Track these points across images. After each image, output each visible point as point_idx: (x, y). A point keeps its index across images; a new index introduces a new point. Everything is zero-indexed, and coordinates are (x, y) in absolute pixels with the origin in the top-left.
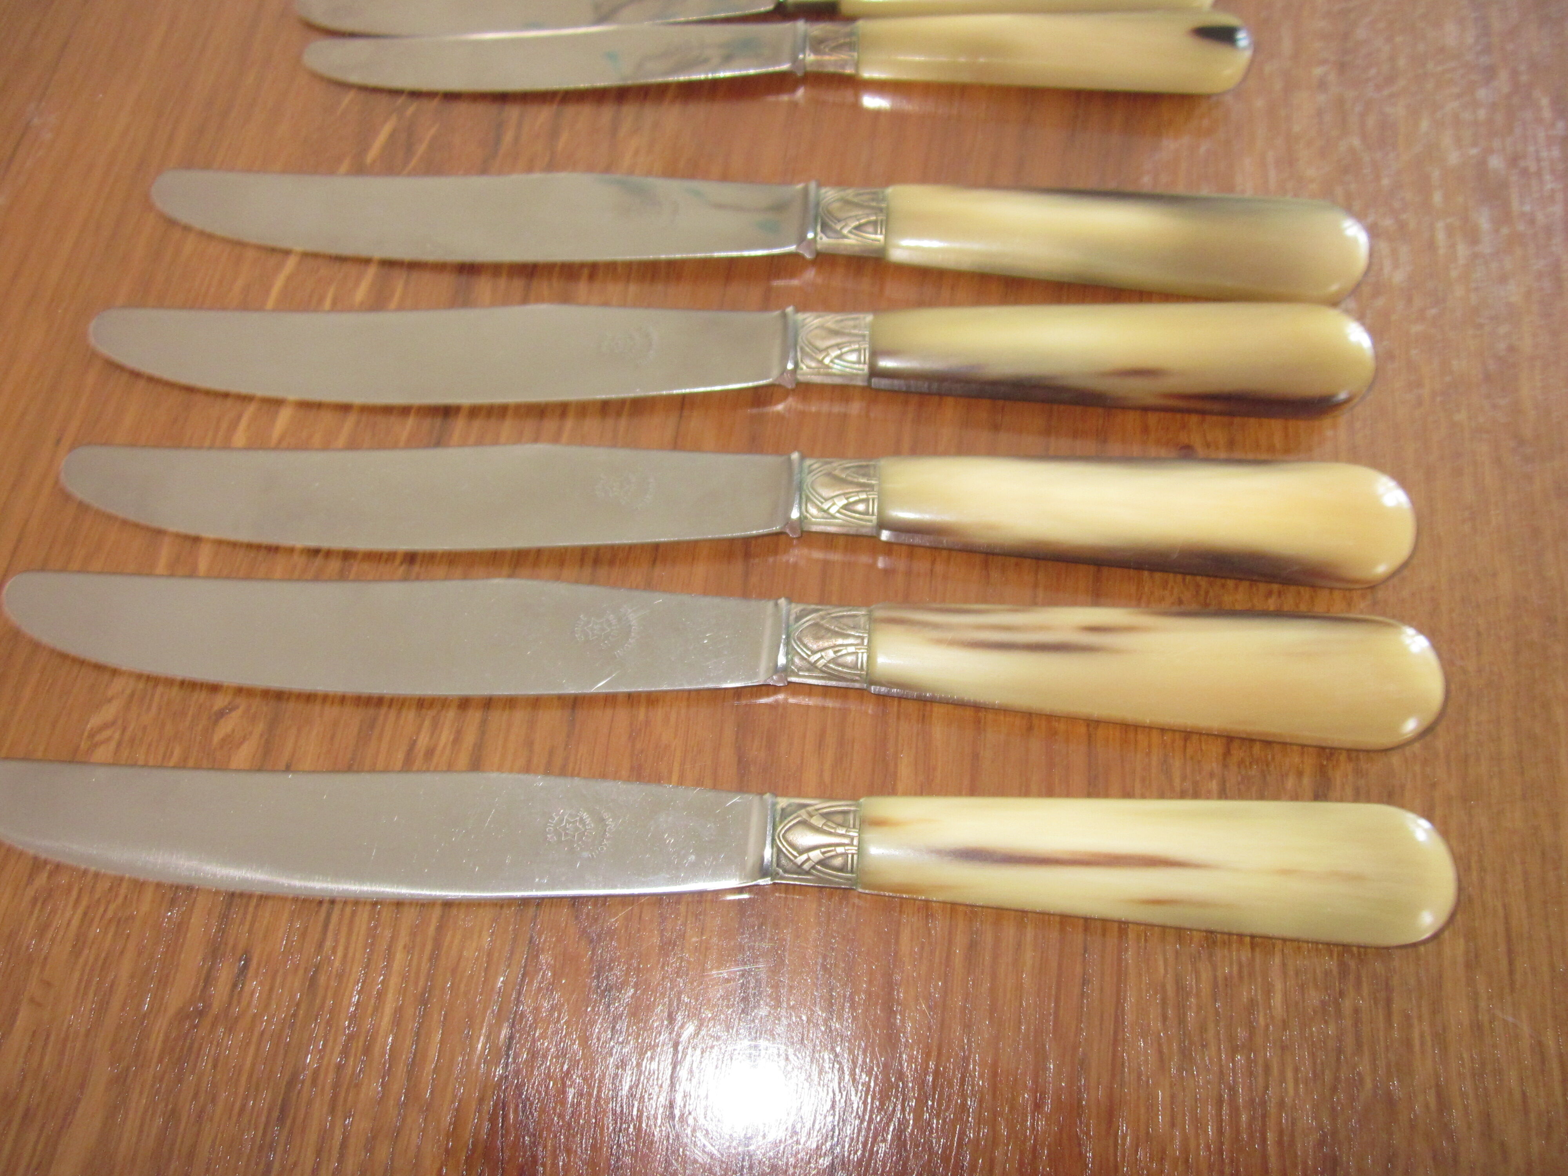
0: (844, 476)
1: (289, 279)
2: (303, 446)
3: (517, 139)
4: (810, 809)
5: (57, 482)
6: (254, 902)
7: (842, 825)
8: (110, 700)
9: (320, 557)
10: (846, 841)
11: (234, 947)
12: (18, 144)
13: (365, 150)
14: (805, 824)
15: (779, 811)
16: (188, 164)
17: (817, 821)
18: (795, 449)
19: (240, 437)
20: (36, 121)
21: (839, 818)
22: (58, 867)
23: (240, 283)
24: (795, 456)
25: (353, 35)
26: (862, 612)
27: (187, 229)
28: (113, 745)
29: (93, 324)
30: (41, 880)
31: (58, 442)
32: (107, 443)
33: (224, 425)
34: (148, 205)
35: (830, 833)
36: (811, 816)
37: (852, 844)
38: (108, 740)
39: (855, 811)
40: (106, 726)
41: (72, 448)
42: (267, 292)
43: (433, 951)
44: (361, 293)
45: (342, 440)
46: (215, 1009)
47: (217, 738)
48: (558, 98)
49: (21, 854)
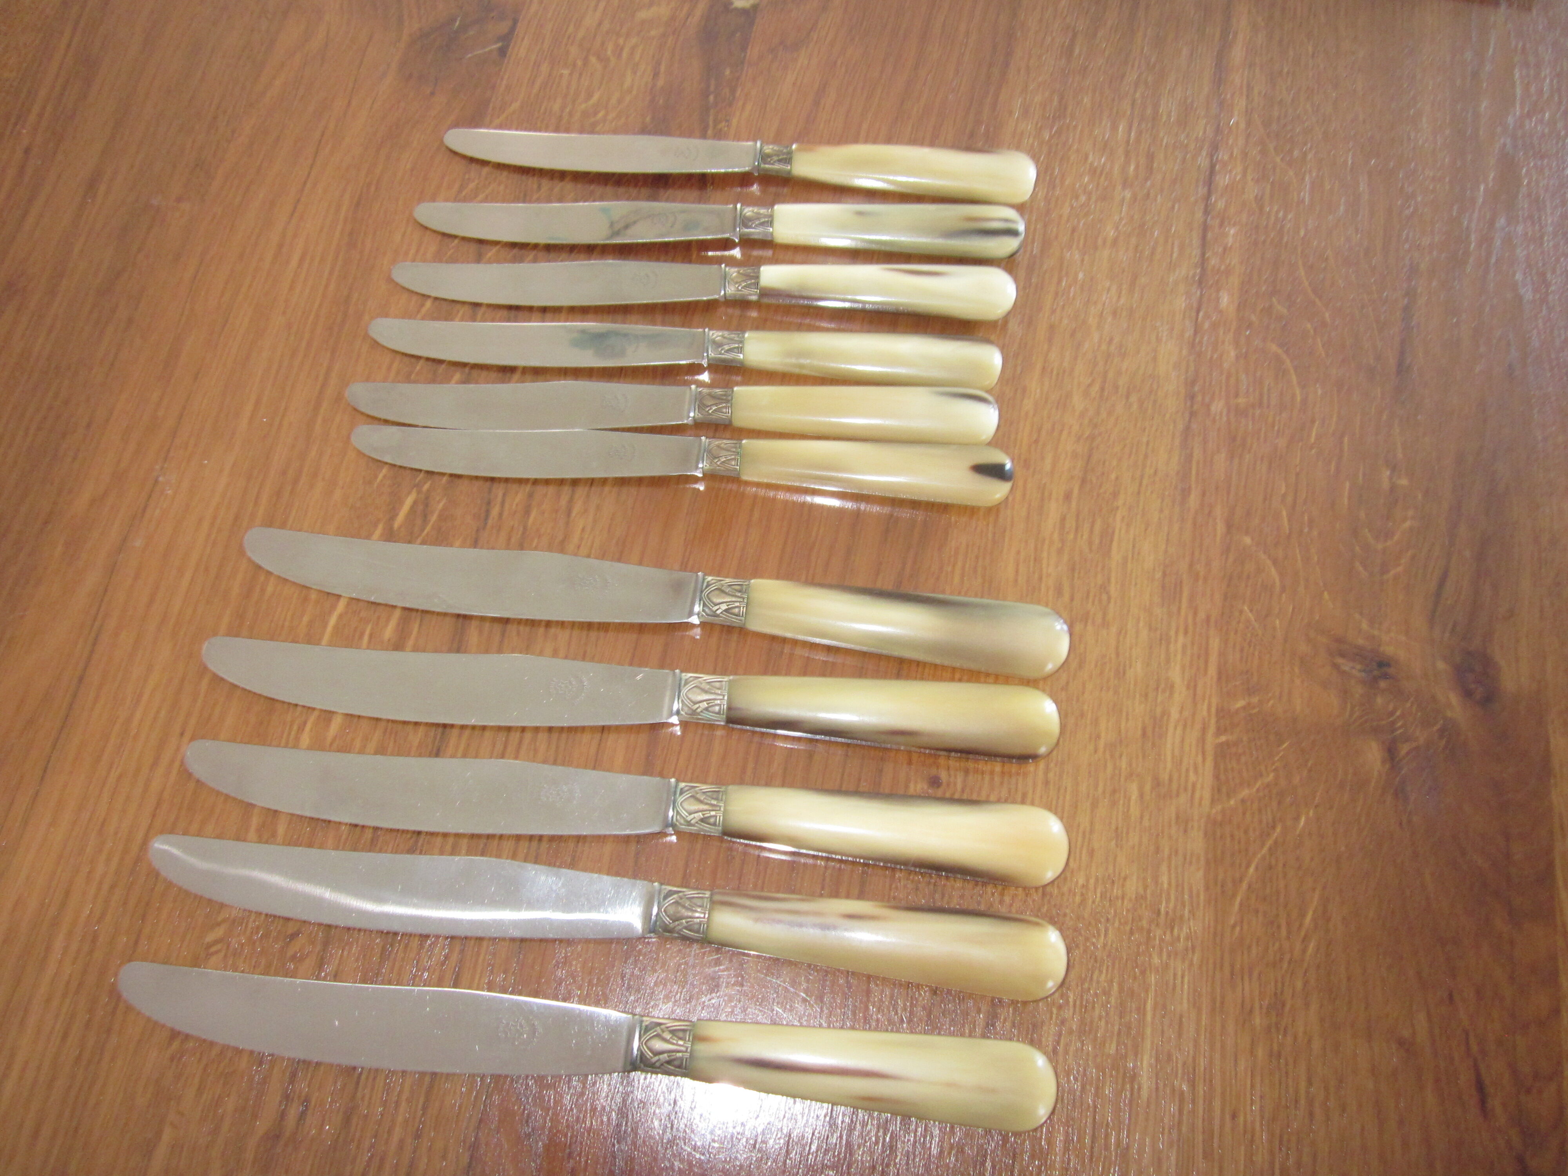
0: (702, 799)
1: (341, 617)
2: (345, 749)
3: (500, 515)
4: (663, 1027)
5: (182, 763)
6: (311, 1069)
7: (681, 1039)
8: (219, 924)
9: (358, 828)
10: (683, 1049)
11: (299, 1097)
12: (150, 497)
13: (392, 518)
14: (658, 1036)
15: (644, 1027)
16: (269, 523)
17: (668, 1036)
18: (673, 777)
19: (306, 739)
20: (161, 479)
21: (681, 1034)
22: (187, 1037)
23: (306, 619)
24: (673, 780)
25: (386, 422)
26: (708, 894)
27: (269, 573)
28: (222, 954)
29: (205, 646)
30: (176, 1044)
31: (182, 734)
32: (215, 738)
33: (295, 727)
34: (242, 552)
35: (673, 1044)
36: (663, 1032)
37: (686, 1051)
38: (216, 952)
39: (690, 1030)
40: (216, 942)
41: (193, 739)
42: (325, 627)
43: (424, 1103)
44: (389, 632)
45: (372, 745)
46: (287, 1134)
47: (290, 953)
48: (531, 482)
49: (163, 1026)
